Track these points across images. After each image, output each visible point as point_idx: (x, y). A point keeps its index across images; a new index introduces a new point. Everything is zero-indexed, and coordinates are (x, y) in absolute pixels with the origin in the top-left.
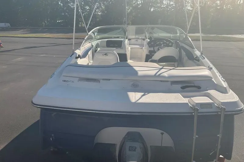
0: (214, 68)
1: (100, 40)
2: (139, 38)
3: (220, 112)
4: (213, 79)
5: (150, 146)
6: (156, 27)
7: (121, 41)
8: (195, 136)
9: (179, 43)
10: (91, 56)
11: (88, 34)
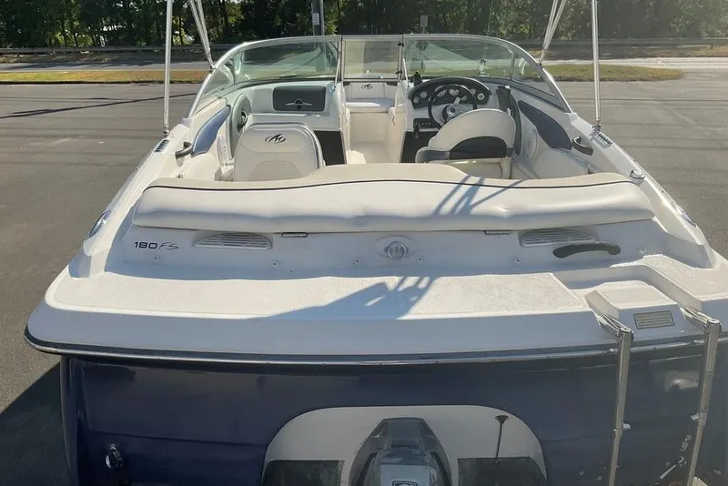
0: (648, 180)
1: (253, 88)
2: (378, 80)
3: (699, 337)
4: (655, 219)
5: (459, 460)
6: (432, 41)
7: (324, 90)
8: (621, 427)
9: (513, 92)
10: (226, 145)
11: (211, 67)
